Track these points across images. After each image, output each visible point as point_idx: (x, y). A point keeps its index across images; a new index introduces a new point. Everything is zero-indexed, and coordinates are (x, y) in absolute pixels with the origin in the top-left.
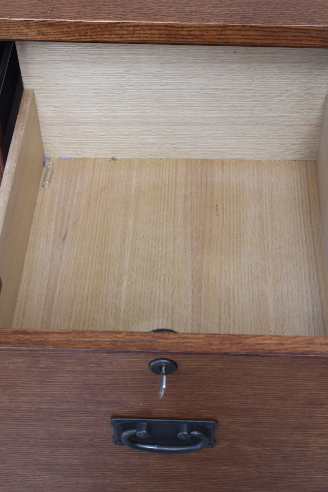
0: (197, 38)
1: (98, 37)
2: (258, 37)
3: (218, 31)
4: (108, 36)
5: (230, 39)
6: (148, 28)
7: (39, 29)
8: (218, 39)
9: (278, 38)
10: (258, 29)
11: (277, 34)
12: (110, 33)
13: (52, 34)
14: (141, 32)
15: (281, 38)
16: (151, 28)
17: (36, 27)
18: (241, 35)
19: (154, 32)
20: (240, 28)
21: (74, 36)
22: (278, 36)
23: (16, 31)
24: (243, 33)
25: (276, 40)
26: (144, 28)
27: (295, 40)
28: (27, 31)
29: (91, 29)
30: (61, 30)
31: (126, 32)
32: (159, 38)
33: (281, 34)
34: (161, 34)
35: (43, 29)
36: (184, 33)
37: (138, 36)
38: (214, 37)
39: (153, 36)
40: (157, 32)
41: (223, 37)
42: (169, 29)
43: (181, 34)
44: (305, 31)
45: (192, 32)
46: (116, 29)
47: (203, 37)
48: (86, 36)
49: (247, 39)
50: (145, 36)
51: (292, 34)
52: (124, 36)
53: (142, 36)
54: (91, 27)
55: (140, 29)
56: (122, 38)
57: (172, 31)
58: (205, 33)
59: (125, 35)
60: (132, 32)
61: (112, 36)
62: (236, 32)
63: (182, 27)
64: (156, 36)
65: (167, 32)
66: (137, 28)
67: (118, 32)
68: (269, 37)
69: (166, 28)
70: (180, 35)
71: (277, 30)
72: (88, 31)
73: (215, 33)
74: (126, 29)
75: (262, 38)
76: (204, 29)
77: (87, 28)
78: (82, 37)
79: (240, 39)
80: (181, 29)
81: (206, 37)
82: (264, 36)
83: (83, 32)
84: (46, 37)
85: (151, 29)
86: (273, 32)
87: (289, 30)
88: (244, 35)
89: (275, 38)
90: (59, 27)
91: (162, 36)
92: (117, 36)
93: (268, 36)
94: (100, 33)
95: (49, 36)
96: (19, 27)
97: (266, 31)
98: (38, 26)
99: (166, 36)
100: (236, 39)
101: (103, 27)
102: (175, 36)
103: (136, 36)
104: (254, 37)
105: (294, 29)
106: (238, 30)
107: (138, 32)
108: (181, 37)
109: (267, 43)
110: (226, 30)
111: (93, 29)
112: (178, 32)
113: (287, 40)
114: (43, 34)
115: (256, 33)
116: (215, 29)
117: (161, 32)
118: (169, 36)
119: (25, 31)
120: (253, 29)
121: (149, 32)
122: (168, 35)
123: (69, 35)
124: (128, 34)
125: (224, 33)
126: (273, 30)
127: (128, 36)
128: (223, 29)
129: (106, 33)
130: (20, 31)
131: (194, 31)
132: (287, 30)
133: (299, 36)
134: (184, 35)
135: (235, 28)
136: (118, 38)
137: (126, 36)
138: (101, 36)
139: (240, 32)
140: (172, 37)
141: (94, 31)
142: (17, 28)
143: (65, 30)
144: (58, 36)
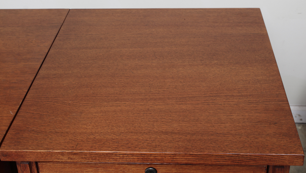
0: (160, 161)
1: (103, 160)
2: (194, 160)
3: (171, 156)
4: (108, 160)
5: (178, 161)
6: (131, 155)
7: (69, 156)
8: (172, 161)
9: (206, 160)
10: (194, 155)
11: (206, 158)
12: (109, 158)
13: (76, 159)
14: (127, 157)
15: (208, 160)
16: (132, 155)
17: (67, 155)
18: (185, 159)
19: (135, 157)
20: (184, 155)
21: (89, 160)
22: (206, 159)
23: (56, 157)
24: (186, 157)
25: (205, 161)
26: (129, 155)
27: (216, 161)
28: (62, 157)
29: (99, 156)
30: (81, 157)
31: (118, 158)
32: (138, 160)
33: (208, 158)
34: (138, 159)
35: (71, 156)
36: (152, 158)
37: (125, 159)
38: (169, 160)
39: (134, 159)
40: (136, 157)
41: (175, 160)
42: (143, 156)
43: (150, 158)
44: (221, 157)
45: (156, 157)
46: (113, 156)
47: (163, 160)
48: (96, 159)
49: (188, 161)
50: (130, 159)
51: (214, 158)
52: (117, 160)
53: (127, 159)
54: (99, 155)
55: (127, 156)
56: (116, 160)
57: (145, 157)
58: (164, 158)
59: (118, 159)
60: (122, 158)
61: (111, 160)
62: (181, 157)
63: (151, 155)
64: (136, 159)
65: (142, 157)
66: (125, 156)
67: (114, 157)
68: (201, 160)
69: (141, 155)
70: (149, 159)
71: (206, 156)
72: (97, 157)
73: (170, 158)
74: (119, 156)
75: (197, 160)
76: (163, 156)
77: (96, 155)
78: (94, 160)
79: (185, 161)
80: (150, 156)
81: (165, 160)
82: (198, 159)
83: (94, 158)
84: (73, 160)
85: (133, 156)
86: (203, 157)
87: (212, 156)
88: (186, 159)
89: (204, 160)
90: (80, 155)
91: (139, 159)
92: (113, 160)
93: (200, 159)
94: (104, 158)
95: (74, 160)
96: (57, 155)
97: (199, 157)
98: (68, 155)
99: (141, 159)
100: (182, 161)
101: (105, 155)
102: (147, 159)
103: (124, 159)
104: (192, 160)
105: (215, 155)
106: (183, 156)
107: (125, 157)
108: (150, 160)
109: (200, 163)
110: (176, 156)
111: (100, 156)
112: (149, 157)
113: (211, 161)
114: (71, 159)
115: (193, 158)
116: (169, 155)
117: (138, 157)
118: (143, 160)
119: (61, 157)
120: (192, 155)
121: (132, 157)
122: (142, 159)
123: (86, 159)
124: (120, 159)
125: (175, 157)
126: (203, 156)
127: (120, 160)
128: (174, 156)
129: (107, 158)
130: (58, 157)
131: (157, 156)
132: (211, 156)
133: (218, 159)
134: (152, 159)
135: (181, 155)
136: (114, 161)
137: (119, 160)
138: (104, 160)
139: (184, 157)
140: (145, 160)
141: (100, 157)
142: (56, 156)
143: (84, 157)
144: (80, 160)
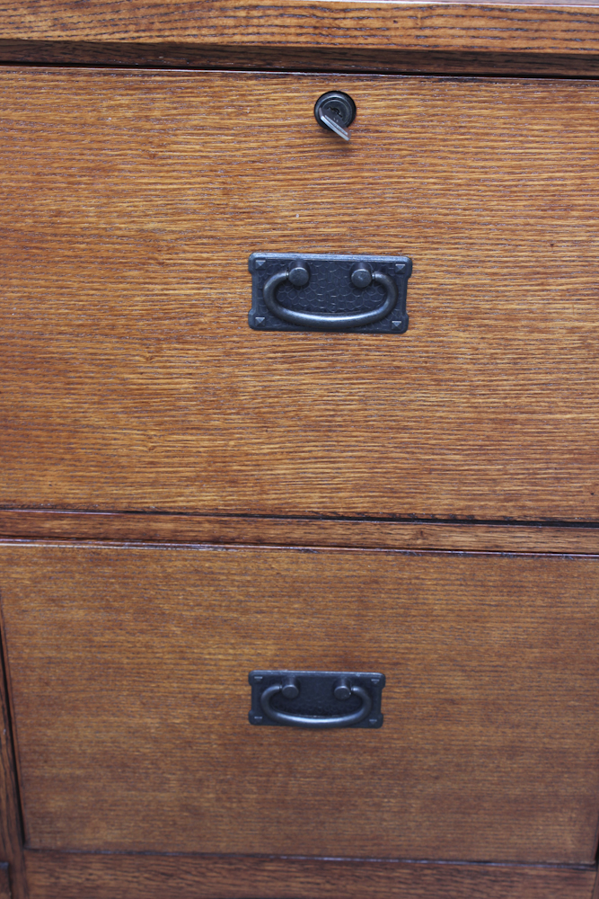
0: (374, 36)
1: (175, 33)
2: (496, 33)
3: (417, 17)
4: (194, 32)
5: (440, 37)
6: (276, 13)
7: (55, 15)
8: (417, 37)
9: (537, 35)
10: (496, 13)
11: (535, 26)
12: (199, 24)
13: (81, 25)
14: (262, 21)
15: (543, 34)
16: (281, 11)
17: (50, 9)
18: (463, 29)
19: (288, 21)
20: (460, 12)
21: (126, 32)
22: (536, 31)
23: (8, 20)
24: (467, 23)
25: (533, 39)
26: (269, 12)
27: (571, 40)
28: (32, 18)
29: (162, 15)
30: (100, 17)
31: (231, 22)
32: (298, 35)
33: (543, 26)
34: (301, 27)
35: (64, 15)
36: (348, 23)
37: (255, 30)
38: (409, 32)
39: (286, 30)
40: (294, 21)
41: (427, 32)
42: (319, 14)
43: (342, 25)
44: (590, 19)
45: (364, 22)
46: (211, 14)
47: (387, 33)
48: (150, 30)
49: (474, 37)
50: (270, 30)
51: (564, 25)
52: (226, 31)
53: (263, 30)
54: (162, 10)
55: (260, 14)
56: (222, 34)
57: (324, 18)
58: (390, 24)
59: (229, 28)
60: (244, 22)
61: (204, 31)
62: (452, 22)
63: (345, 10)
64: (293, 30)
65: (313, 21)
66: (255, 13)
67: (215, 22)
68: (519, 32)
69: (311, 11)
70: (339, 28)
71: (535, 16)
72: (155, 19)
73: (410, 23)
74: (232, 14)
75: (505, 35)
76: (389, 14)
77: (154, 11)
78: (143, 34)
79: (460, 37)
80: (342, 15)
81: (393, 33)
82: (508, 29)
83: (144, 21)
84: (68, 33)
85: (282, 15)
86: (526, 20)
87: (558, 17)
88: (468, 28)
89: (531, 34)
90: (97, 10)
91: (304, 31)
92: (212, 32)
93: (517, 29)
94: (179, 25)
95: (74, 32)
96: (15, 10)
97: (511, 19)
98: (55, 8)
99: (311, 30)
100: (453, 37)
101: (186, 9)
102: (330, 31)
103: (251, 30)
104: (489, 33)
105: (569, 13)
106: (457, 16)
107: (255, 21)
108: (341, 32)
109: (515, 46)
110: (431, 17)
111: (166, 14)
112: (337, 22)
113: (554, 39)
114: (64, 27)
115: (493, 23)
116: (411, 13)
117: (301, 21)
118: (317, 31)
119: (29, 18)
120: (488, 13)
121: (278, 22)
122: (315, 28)
123: (115, 29)
124: (236, 27)
125: (428, 22)
126: (527, 15)
127: (236, 31)
128: (426, 14)
129: (190, 24)
130: (17, 19)
131: (368, 18)
132: (554, 16)
133: (578, 31)
134: (348, 29)
135: (450, 11)
136: (215, 36)
137: (231, 31)
138: (181, 32)
139: (460, 20)
140: (324, 33)
141: (166, 19)
142: (11, 12)
143: (108, 17)
144: (93, 32)
